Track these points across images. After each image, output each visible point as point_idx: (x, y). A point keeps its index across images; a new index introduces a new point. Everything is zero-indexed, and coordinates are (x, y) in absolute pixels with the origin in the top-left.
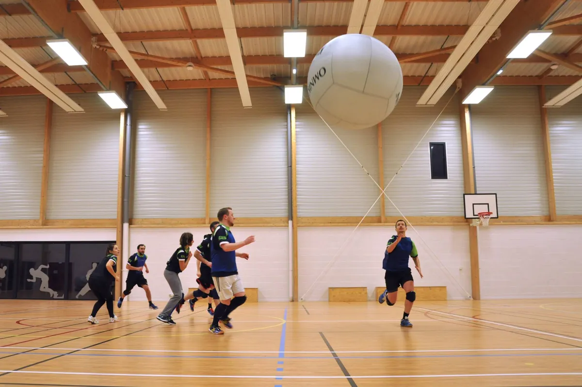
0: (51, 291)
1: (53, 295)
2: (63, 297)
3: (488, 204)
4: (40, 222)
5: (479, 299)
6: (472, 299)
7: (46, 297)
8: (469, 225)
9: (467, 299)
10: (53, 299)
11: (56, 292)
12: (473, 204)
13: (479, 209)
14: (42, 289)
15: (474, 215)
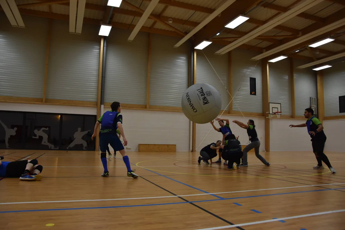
0: (50, 145)
1: (51, 147)
2: (58, 148)
3: (278, 108)
4: (44, 100)
5: (269, 152)
6: (265, 151)
7: (46, 148)
8: (265, 117)
9: (263, 151)
10: (51, 149)
11: (53, 145)
12: (272, 108)
13: (275, 110)
14: (43, 143)
15: (273, 113)
